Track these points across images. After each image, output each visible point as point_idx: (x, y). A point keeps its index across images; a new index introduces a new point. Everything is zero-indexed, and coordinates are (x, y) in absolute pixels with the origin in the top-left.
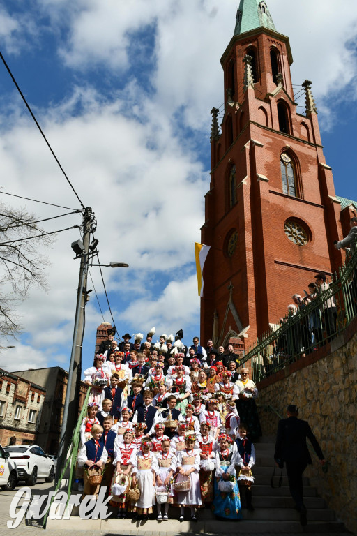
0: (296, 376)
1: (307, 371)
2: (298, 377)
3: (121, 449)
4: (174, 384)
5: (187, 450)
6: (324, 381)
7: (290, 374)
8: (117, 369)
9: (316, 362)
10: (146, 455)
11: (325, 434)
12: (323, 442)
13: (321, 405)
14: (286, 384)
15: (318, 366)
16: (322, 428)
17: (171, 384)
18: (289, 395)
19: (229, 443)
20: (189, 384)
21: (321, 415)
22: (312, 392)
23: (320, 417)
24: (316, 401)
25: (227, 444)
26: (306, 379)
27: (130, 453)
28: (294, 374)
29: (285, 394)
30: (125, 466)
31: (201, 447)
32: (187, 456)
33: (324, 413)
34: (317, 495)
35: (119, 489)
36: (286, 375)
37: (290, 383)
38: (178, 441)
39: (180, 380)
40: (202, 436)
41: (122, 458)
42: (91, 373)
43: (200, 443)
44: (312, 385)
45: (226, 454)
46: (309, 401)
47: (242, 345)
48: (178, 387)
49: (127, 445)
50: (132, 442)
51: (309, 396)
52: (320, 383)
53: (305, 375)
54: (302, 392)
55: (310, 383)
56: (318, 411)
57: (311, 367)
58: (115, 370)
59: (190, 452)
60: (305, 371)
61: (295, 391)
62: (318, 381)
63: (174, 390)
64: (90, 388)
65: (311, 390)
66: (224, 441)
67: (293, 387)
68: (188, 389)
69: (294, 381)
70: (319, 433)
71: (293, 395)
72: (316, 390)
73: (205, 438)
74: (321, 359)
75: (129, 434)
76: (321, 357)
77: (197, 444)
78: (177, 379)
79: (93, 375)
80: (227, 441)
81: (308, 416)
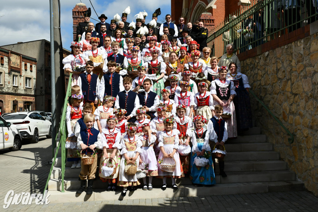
0: (268, 55)
1: (280, 51)
2: (271, 56)
3: (106, 135)
4: (149, 67)
5: (166, 131)
6: (298, 62)
7: (262, 53)
8: (93, 54)
9: (291, 43)
10: (132, 139)
11: (293, 110)
12: (291, 116)
13: (292, 84)
14: (257, 61)
15: (293, 47)
16: (291, 105)
17: (147, 66)
18: (260, 72)
19: (203, 123)
20: (164, 66)
21: (292, 93)
22: (284, 72)
23: (289, 95)
24: (288, 80)
25: (202, 124)
26: (279, 59)
27: (114, 138)
28: (267, 53)
29: (256, 71)
30: (111, 150)
31: (178, 128)
32: (168, 136)
33: (294, 92)
34: (280, 159)
35: (107, 172)
36: (258, 54)
37: (262, 62)
38: (158, 122)
39: (155, 62)
40: (180, 117)
41: (108, 143)
42: (70, 61)
43: (178, 124)
44: (285, 64)
45: (201, 132)
46: (279, 79)
47: (213, 20)
48: (154, 69)
49: (111, 130)
50: (116, 127)
51: (280, 75)
52: (293, 64)
53: (278, 55)
54: (273, 70)
55: (283, 62)
56: (288, 88)
57: (286, 47)
58: (92, 55)
59: (169, 133)
60: (278, 51)
61: (266, 70)
62: (291, 61)
63: (150, 72)
64: (71, 75)
65: (283, 69)
66: (200, 121)
67: (265, 65)
68: (163, 71)
69: (266, 60)
70: (288, 109)
71: (263, 72)
72: (288, 69)
73: (182, 119)
74: (297, 40)
75: (112, 120)
76: (298, 39)
77: (175, 125)
78: (151, 61)
79: (72, 62)
80: (202, 121)
81: (277, 91)
